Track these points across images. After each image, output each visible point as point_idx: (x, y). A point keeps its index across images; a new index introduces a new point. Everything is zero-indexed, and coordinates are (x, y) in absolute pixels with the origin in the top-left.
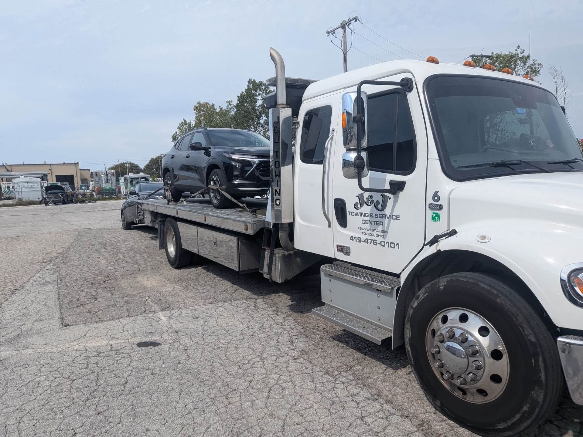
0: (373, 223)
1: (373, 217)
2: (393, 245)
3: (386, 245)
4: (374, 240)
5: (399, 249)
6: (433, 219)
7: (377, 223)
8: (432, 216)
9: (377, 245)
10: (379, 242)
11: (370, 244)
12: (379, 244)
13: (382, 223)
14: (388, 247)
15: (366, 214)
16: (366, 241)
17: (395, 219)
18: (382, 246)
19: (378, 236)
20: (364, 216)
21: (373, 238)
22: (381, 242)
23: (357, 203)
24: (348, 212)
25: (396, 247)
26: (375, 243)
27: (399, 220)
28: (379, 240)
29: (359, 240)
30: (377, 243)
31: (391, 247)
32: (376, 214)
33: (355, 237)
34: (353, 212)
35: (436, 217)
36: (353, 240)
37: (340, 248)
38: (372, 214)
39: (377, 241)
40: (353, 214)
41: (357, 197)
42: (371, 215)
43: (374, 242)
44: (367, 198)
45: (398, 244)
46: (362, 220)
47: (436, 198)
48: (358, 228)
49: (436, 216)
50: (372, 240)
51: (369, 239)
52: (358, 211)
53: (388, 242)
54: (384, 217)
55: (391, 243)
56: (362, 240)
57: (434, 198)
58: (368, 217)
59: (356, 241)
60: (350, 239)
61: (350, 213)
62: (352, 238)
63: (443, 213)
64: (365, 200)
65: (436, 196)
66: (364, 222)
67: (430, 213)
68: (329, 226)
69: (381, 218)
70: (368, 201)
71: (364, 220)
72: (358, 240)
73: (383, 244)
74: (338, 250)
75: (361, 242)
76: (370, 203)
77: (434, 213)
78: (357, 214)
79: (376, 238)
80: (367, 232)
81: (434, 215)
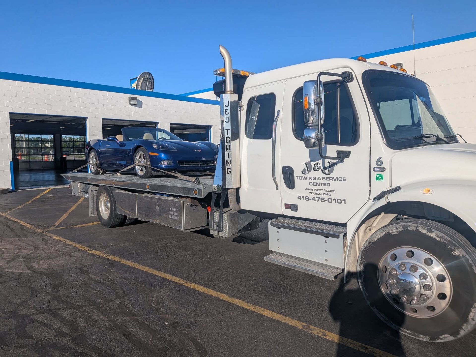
0: (320, 184)
1: (320, 179)
2: (339, 201)
3: (334, 201)
4: (321, 198)
5: (345, 203)
6: (377, 179)
7: (324, 184)
8: (376, 176)
9: (324, 202)
10: (326, 199)
11: (318, 201)
12: (326, 201)
13: (329, 184)
14: (335, 203)
15: (314, 178)
16: (314, 199)
17: (341, 180)
18: (329, 202)
19: (326, 194)
20: (312, 179)
21: (320, 196)
22: (328, 199)
23: (304, 169)
24: (296, 177)
25: (343, 202)
26: (323, 200)
27: (346, 181)
28: (326, 197)
29: (308, 199)
30: (324, 200)
31: (338, 203)
32: (323, 177)
33: (303, 197)
34: (300, 177)
35: (380, 178)
36: (301, 199)
37: (288, 206)
38: (320, 177)
39: (324, 198)
40: (300, 178)
41: (305, 165)
42: (318, 178)
43: (321, 200)
44: (314, 165)
45: (344, 200)
46: (310, 183)
47: (379, 163)
48: (306, 189)
49: (379, 176)
50: (319, 198)
51: (317, 198)
52: (306, 176)
53: (335, 199)
54: (331, 179)
55: (338, 200)
56: (310, 198)
57: (377, 163)
58: (316, 180)
59: (304, 200)
60: (298, 198)
61: (298, 178)
62: (300, 198)
63: (386, 174)
64: (313, 166)
65: (379, 161)
66: (311, 184)
67: (374, 174)
68: (277, 189)
69: (328, 180)
70: (315, 167)
71: (312, 183)
72: (306, 198)
73: (330, 200)
74: (286, 208)
75: (308, 200)
76: (318, 168)
77: (377, 174)
78: (305, 178)
79: (323, 196)
80: (314, 192)
81: (378, 176)
